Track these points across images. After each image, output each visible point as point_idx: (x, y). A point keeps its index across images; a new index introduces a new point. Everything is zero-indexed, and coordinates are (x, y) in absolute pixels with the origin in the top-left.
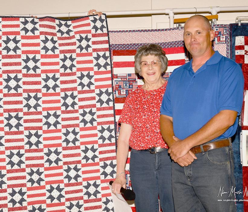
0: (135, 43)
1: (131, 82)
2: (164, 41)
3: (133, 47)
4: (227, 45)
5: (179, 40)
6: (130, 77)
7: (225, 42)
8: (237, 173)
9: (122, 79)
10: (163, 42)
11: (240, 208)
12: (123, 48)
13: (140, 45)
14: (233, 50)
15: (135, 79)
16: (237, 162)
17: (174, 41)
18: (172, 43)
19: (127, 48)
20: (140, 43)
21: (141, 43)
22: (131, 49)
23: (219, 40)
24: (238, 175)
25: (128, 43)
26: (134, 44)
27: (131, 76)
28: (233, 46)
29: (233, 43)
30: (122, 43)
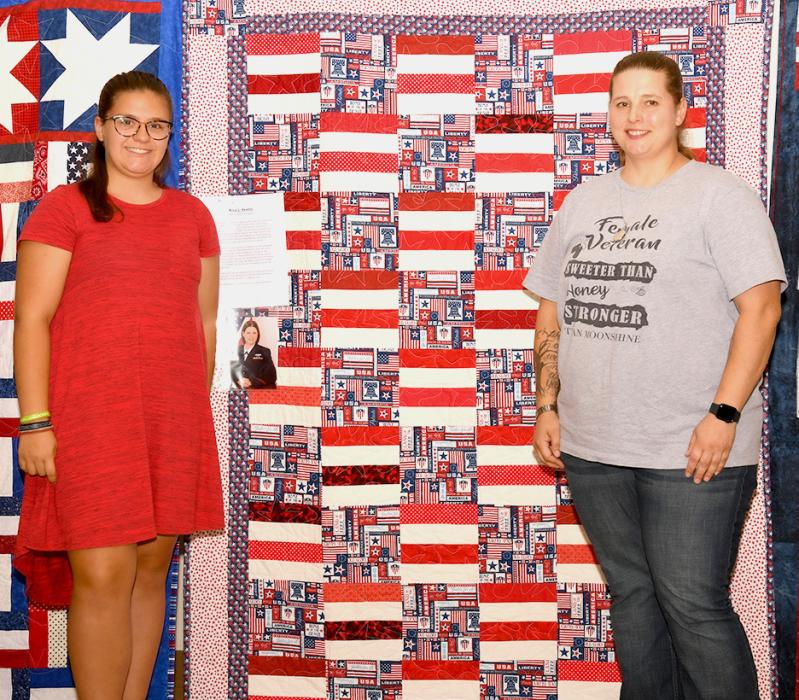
0: (469, 14)
1: (455, 143)
2: (565, 11)
3: (463, 28)
4: (766, 28)
5: (616, 8)
6: (450, 127)
7: (759, 19)
8: (784, 446)
9: (426, 132)
10: (561, 12)
11: (788, 556)
12: (431, 29)
13: (486, 22)
14: (789, 46)
15: (469, 132)
16: (786, 409)
17: (599, 10)
18: (591, 17)
19: (442, 30)
20: (485, 13)
21: (490, 14)
22: (457, 33)
23: (740, 11)
24: (788, 451)
25: (448, 14)
26: (466, 17)
27: (454, 123)
28: (789, 33)
29: (789, 21)
30: (427, 14)
